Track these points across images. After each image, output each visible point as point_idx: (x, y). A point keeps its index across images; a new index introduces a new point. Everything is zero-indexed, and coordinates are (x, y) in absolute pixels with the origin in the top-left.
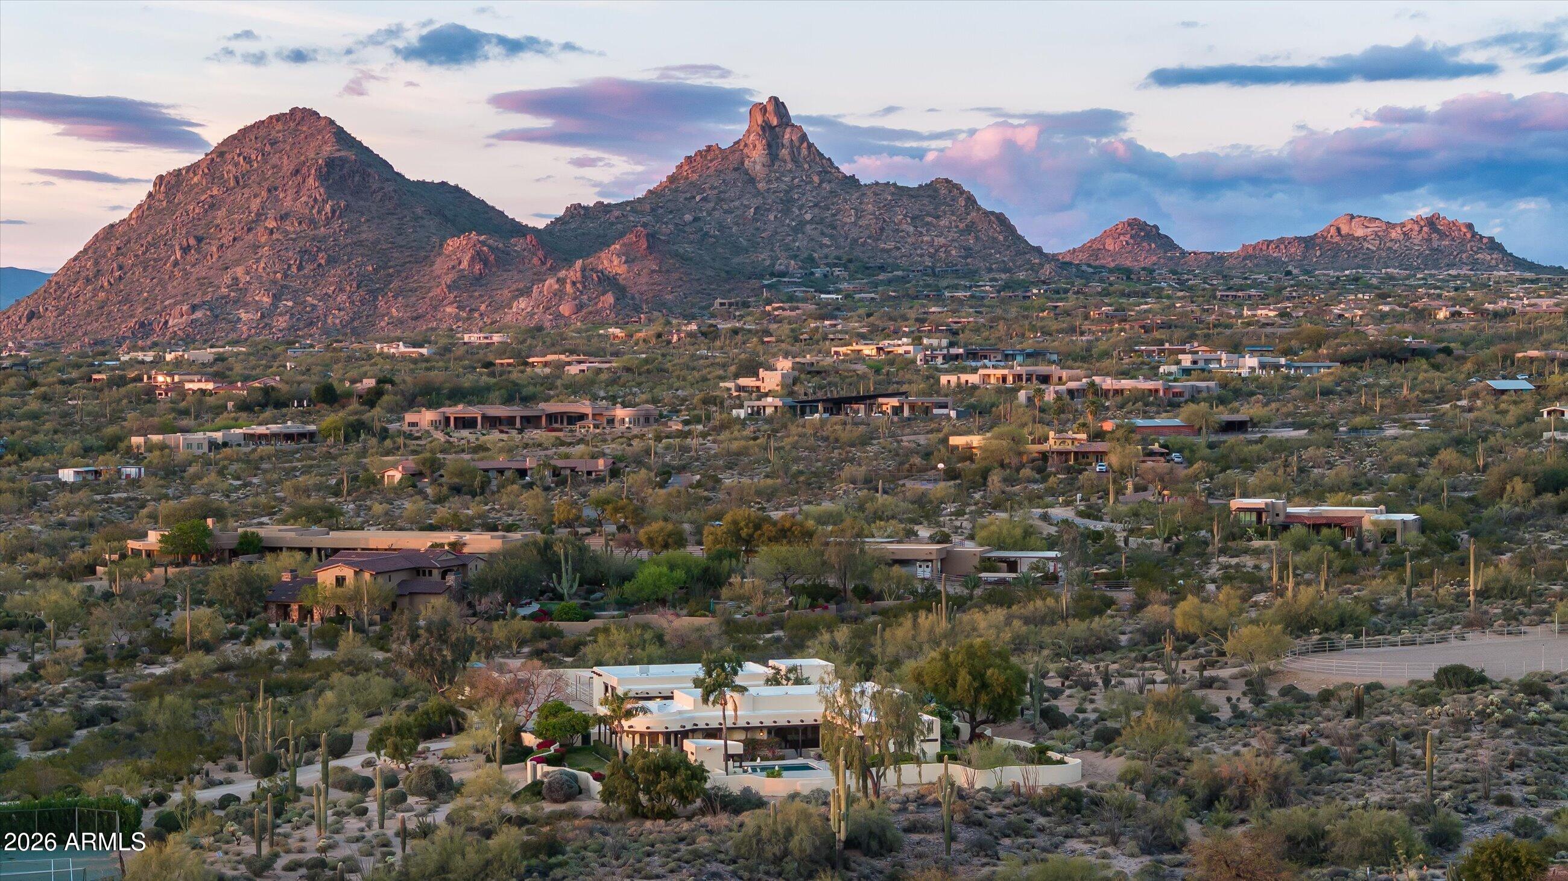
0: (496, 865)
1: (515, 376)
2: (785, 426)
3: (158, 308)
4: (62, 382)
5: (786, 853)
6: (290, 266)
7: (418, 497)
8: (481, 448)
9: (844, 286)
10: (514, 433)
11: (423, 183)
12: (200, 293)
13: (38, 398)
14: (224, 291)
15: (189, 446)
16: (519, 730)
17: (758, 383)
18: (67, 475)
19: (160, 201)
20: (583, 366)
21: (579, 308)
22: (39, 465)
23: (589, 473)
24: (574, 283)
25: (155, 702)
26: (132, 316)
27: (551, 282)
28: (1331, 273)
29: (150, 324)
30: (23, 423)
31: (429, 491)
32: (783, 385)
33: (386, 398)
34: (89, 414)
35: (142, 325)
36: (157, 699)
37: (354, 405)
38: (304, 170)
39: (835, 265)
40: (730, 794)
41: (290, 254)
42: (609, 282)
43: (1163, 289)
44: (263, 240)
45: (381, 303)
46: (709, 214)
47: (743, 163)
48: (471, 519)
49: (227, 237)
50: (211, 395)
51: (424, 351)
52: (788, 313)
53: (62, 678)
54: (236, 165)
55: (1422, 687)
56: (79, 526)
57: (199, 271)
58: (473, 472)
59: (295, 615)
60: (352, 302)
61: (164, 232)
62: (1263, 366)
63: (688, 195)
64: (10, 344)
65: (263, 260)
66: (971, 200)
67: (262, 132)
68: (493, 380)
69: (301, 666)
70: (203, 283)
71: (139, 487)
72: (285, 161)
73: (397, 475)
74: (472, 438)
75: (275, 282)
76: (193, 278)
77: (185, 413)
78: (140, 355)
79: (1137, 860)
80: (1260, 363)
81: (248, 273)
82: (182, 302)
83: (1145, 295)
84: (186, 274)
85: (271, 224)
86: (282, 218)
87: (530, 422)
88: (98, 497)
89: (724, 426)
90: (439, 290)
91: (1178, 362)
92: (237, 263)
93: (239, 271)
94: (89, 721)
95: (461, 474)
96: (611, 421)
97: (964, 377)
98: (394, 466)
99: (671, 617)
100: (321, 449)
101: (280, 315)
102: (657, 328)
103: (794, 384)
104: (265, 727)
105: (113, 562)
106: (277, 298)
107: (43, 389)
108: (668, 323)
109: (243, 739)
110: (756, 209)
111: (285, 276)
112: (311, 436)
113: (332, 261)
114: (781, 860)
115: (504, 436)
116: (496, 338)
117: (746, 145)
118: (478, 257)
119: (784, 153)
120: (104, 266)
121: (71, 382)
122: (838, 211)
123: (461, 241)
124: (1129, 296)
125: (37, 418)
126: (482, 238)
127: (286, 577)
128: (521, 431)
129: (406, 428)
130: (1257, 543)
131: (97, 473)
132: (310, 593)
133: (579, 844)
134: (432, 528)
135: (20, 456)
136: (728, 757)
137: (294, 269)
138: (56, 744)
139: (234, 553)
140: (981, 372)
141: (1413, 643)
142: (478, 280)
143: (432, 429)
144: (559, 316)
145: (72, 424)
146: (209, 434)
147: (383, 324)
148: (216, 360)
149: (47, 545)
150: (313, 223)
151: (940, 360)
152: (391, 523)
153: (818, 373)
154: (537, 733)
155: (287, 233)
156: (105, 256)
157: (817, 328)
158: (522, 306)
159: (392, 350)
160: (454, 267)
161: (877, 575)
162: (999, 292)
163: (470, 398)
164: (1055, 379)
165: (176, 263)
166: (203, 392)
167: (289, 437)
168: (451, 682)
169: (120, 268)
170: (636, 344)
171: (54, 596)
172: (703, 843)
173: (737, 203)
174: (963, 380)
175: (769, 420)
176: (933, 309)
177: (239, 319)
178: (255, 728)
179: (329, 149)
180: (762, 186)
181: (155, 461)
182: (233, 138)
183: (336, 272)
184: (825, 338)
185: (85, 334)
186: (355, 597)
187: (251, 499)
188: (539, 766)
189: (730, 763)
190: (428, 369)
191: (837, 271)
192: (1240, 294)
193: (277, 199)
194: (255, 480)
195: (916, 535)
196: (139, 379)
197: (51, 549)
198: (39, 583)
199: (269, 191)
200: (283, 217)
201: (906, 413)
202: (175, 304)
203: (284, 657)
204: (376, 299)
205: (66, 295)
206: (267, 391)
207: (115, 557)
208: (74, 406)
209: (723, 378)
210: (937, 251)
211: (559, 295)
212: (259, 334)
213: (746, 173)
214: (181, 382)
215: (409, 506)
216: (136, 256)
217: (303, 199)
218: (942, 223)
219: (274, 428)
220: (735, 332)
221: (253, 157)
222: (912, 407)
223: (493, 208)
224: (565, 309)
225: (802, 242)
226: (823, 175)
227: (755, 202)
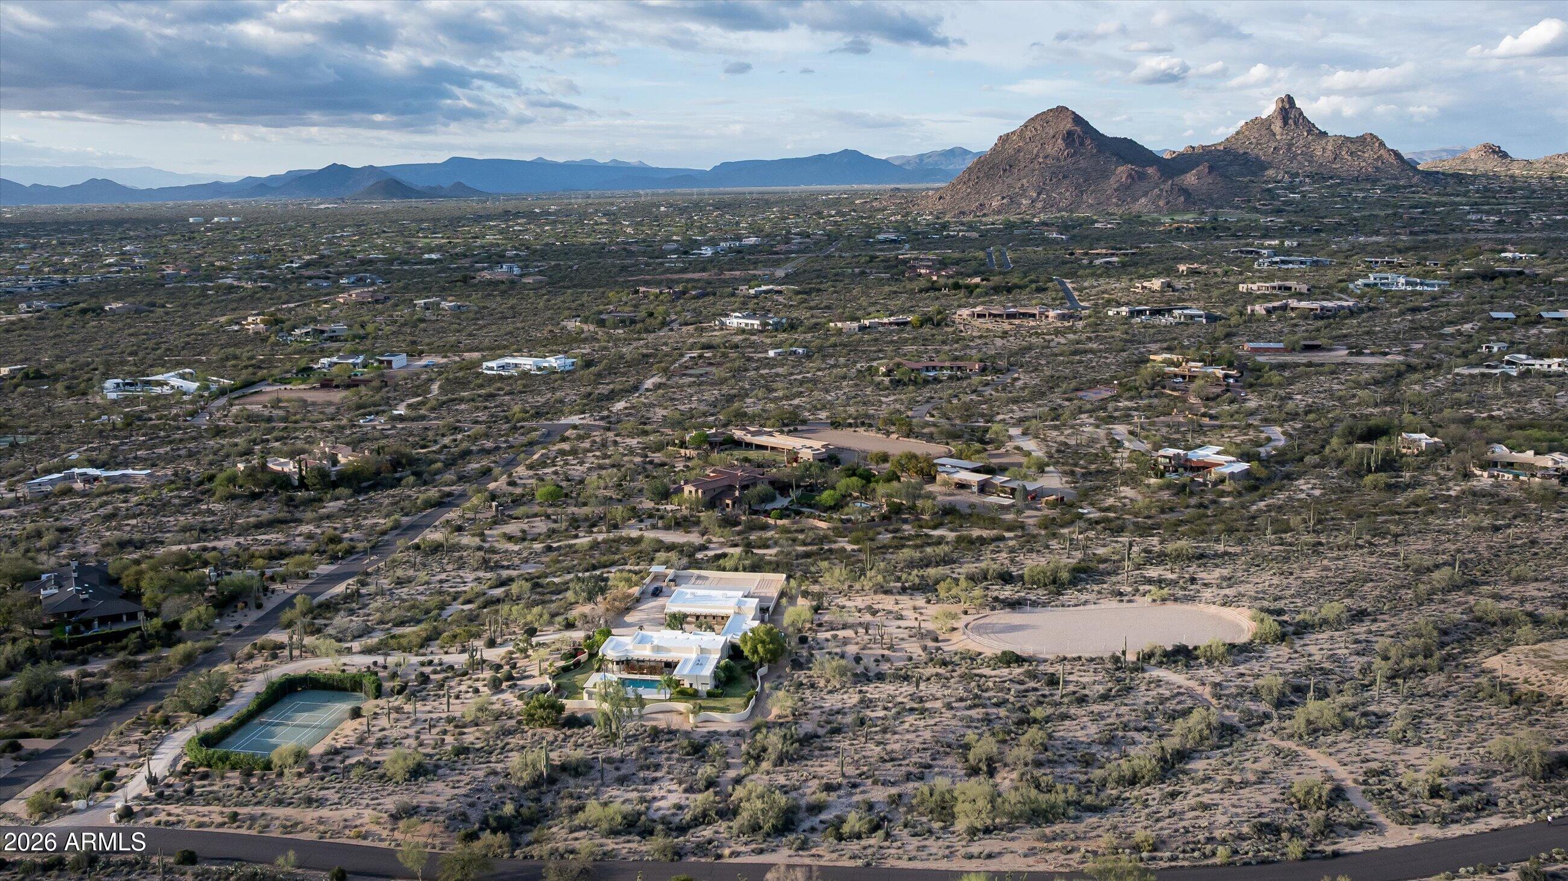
6: (1046, 179)
12: (1007, 191)
14: (1018, 190)
17: (1152, 285)
18: (771, 353)
19: (999, 146)
21: (1168, 202)
23: (971, 370)
24: (1167, 191)
27: (1158, 190)
32: (1161, 287)
35: (981, 205)
38: (1058, 135)
41: (1047, 174)
42: (1185, 190)
44: (1037, 167)
46: (1252, 150)
47: (1270, 126)
49: (1022, 165)
54: (1031, 132)
57: (1008, 181)
60: (1072, 196)
61: (998, 161)
62: (1407, 283)
63: (1243, 141)
65: (1036, 176)
66: (1382, 144)
67: (1044, 117)
70: (1010, 186)
72: (1051, 130)
73: (883, 370)
75: (1040, 186)
76: (1005, 184)
80: (1406, 281)
81: (1028, 182)
82: (999, 195)
84: (1003, 182)
85: (1041, 160)
90: (1110, 191)
91: (1369, 278)
92: (1025, 177)
93: (1025, 181)
96: (1047, 317)
101: (1040, 201)
103: (1167, 287)
106: (1039, 194)
110: (1275, 149)
111: (1044, 184)
112: (907, 323)
113: (1064, 177)
116: (1111, 225)
117: (1272, 118)
118: (1130, 176)
119: (1291, 122)
122: (1314, 150)
123: (1124, 168)
126: (1136, 166)
128: (1004, 321)
129: (957, 316)
131: (785, 352)
137: (1048, 180)
139: (722, 444)
142: (1128, 188)
143: (967, 318)
144: (1157, 207)
146: (863, 322)
150: (1058, 160)
151: (1267, 264)
155: (1047, 163)
158: (1142, 202)
160: (1117, 181)
164: (1293, 289)
165: (1000, 177)
166: (921, 275)
167: (897, 324)
169: (978, 178)
173: (1265, 145)
177: (1022, 204)
179: (1068, 125)
180: (1278, 138)
182: (1032, 119)
183: (1066, 182)
193: (1045, 148)
199: (1042, 144)
200: (1046, 157)
201: (1182, 319)
202: (996, 196)
204: (1083, 195)
205: (956, 189)
210: (1360, 169)
211: (1159, 196)
212: (1029, 210)
213: (1271, 131)
216: (985, 172)
217: (1056, 149)
218: (1366, 155)
221: (1039, 128)
222: (1186, 316)
223: (1147, 149)
224: (1162, 203)
225: (1295, 164)
226: (1309, 132)
227: (1274, 145)
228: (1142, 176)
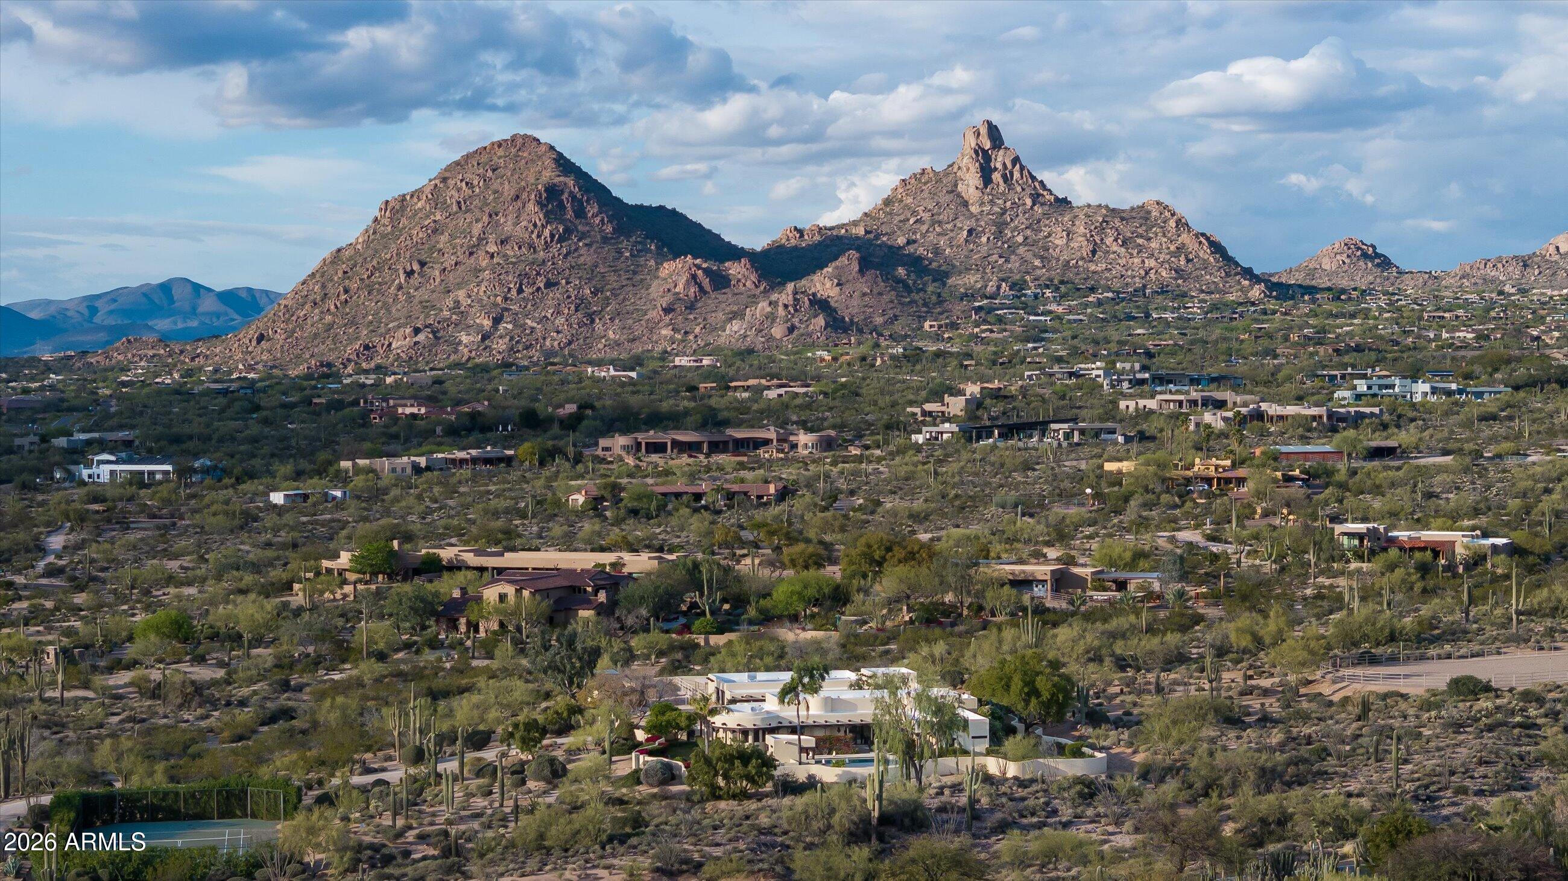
0: (583, 833)
1: (713, 402)
2: (958, 451)
3: (383, 330)
4: (284, 406)
5: (829, 827)
6: (510, 289)
7: (596, 520)
8: (667, 473)
9: (1053, 307)
10: (702, 457)
11: (641, 207)
12: (422, 317)
13: (258, 422)
14: (446, 314)
15: (394, 470)
16: (633, 727)
17: (943, 409)
18: (277, 498)
19: (384, 225)
20: (782, 391)
21: (791, 329)
22: (253, 488)
23: (760, 497)
24: (786, 306)
25: (328, 703)
26: (357, 338)
27: (763, 306)
28: (1549, 292)
29: (374, 347)
30: (242, 448)
31: (608, 514)
32: (966, 409)
33: (585, 423)
34: (305, 438)
35: (367, 347)
36: (329, 700)
37: (556, 429)
38: (524, 196)
39: (1047, 287)
40: (796, 781)
41: (510, 278)
42: (821, 305)
43: (1370, 309)
44: (484, 264)
45: (598, 325)
46: (923, 236)
47: (956, 185)
48: (640, 540)
49: (449, 261)
50: (422, 419)
51: (633, 374)
52: (994, 335)
53: (252, 681)
54: (459, 190)
55: (1435, 695)
56: (284, 546)
57: (422, 294)
58: (650, 496)
59: (463, 628)
60: (570, 325)
61: (388, 256)
62: (1434, 391)
63: (902, 217)
64: (241, 366)
65: (485, 283)
66: (1182, 223)
67: (484, 158)
68: (693, 404)
69: (462, 672)
70: (427, 306)
71: (343, 509)
72: (507, 186)
73: (580, 499)
74: (661, 462)
75: (496, 305)
76: (416, 301)
77: (395, 437)
78: (362, 379)
79: (1132, 837)
80: (1432, 388)
81: (469, 296)
82: (405, 325)
83: (1353, 316)
84: (410, 298)
85: (492, 248)
86: (502, 242)
87: (716, 447)
88: (304, 519)
89: (901, 451)
90: (655, 313)
91: (1355, 388)
92: (459, 286)
93: (461, 294)
94: (272, 719)
95: (639, 498)
96: (794, 446)
97: (1142, 403)
98: (578, 490)
99: (798, 631)
100: (515, 475)
101: (501, 337)
102: (863, 349)
103: (977, 409)
104: (415, 723)
105: (309, 579)
106: (497, 321)
107: (265, 413)
108: (877, 345)
109: (396, 733)
110: (970, 232)
111: (506, 299)
112: (509, 460)
113: (549, 285)
114: (825, 833)
115: (691, 460)
116: (706, 361)
117: (959, 168)
118: (693, 280)
119: (996, 177)
120: (331, 290)
121: (292, 406)
122: (1050, 235)
123: (678, 264)
124: (1336, 316)
125: (257, 442)
126: (698, 261)
127: (456, 594)
128: (708, 456)
129: (600, 452)
130: (1354, 565)
131: (305, 497)
132: (476, 608)
133: (660, 820)
134: (602, 549)
135: (237, 479)
136: (803, 750)
137: (514, 292)
138: (240, 738)
139: (417, 572)
140: (1159, 397)
141: (1449, 656)
142: (693, 303)
143: (624, 454)
144: (771, 338)
145: (288, 448)
146: (413, 458)
147: (600, 346)
148: (434, 383)
149: (253, 564)
150: (532, 247)
151: (1126, 385)
152: (568, 543)
153: (1006, 397)
154: (646, 730)
155: (506, 255)
156: (332, 280)
157: (1019, 350)
158: (735, 328)
159: (603, 374)
160: (669, 290)
161: (989, 594)
162: (1207, 313)
163: (665, 423)
164: (1230, 405)
165: (400, 287)
166: (414, 416)
167: (487, 461)
168: (579, 687)
169: (346, 291)
170: (841, 367)
171: (251, 610)
172: (764, 820)
173: (949, 226)
174: (1141, 406)
175: (942, 446)
176: (1139, 331)
177: (460, 342)
178: (407, 726)
179: (549, 174)
180: (974, 209)
181: (360, 485)
182: (457, 163)
183: (556, 294)
184: (1023, 362)
185: (312, 356)
186: (516, 612)
187: (442, 522)
188: (641, 757)
189: (804, 755)
190: (634, 393)
191: (1048, 293)
192: (1447, 315)
193: (497, 223)
194: (451, 502)
195: (1045, 556)
196: (356, 403)
197: (256, 568)
198: (240, 598)
199: (490, 216)
200: (504, 242)
201: (1076, 438)
202: (399, 327)
203: (448, 665)
204: (593, 321)
205: (294, 318)
206: (474, 416)
207: (310, 575)
208: (292, 430)
209: (911, 403)
210: (1147, 273)
211: (771, 318)
212: (479, 356)
213: (959, 195)
214: (395, 406)
215: (588, 527)
216: (361, 280)
217: (524, 224)
218: (1153, 245)
219: (474, 452)
220: (938, 354)
221: (475, 182)
222: (1082, 432)
223: (709, 231)
224: (778, 331)
225: (1014, 264)
226: (1036, 197)
227: (967, 224)
228: (721, 282)
